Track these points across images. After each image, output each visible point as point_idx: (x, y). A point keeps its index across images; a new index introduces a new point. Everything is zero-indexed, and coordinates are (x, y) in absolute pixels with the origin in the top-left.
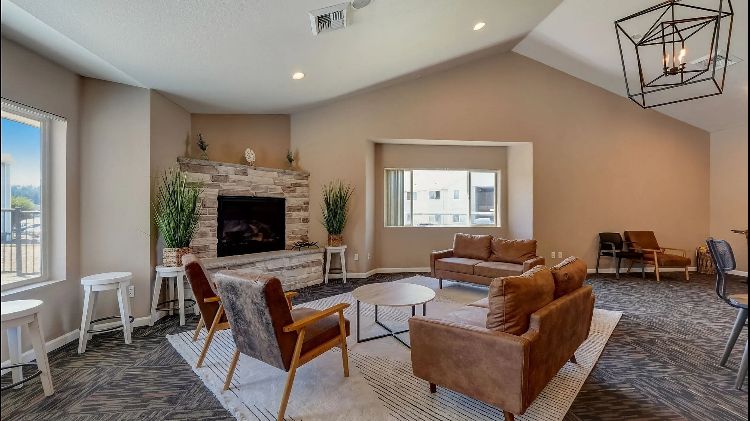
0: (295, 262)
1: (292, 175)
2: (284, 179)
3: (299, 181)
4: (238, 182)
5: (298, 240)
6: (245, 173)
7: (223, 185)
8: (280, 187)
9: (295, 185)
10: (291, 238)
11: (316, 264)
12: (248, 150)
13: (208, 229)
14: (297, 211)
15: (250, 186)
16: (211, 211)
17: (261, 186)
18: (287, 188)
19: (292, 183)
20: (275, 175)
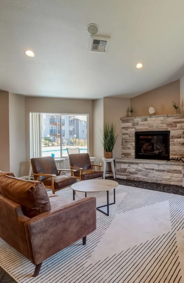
0: (161, 168)
1: (173, 116)
2: (168, 120)
3: (179, 120)
4: (143, 125)
5: (178, 156)
6: (146, 120)
7: (136, 127)
8: (165, 125)
9: (176, 123)
10: (173, 154)
11: (177, 172)
12: (151, 108)
13: (131, 146)
14: (177, 138)
15: (148, 126)
16: (132, 139)
17: (154, 125)
18: (170, 125)
19: (173, 122)
20: (162, 118)
